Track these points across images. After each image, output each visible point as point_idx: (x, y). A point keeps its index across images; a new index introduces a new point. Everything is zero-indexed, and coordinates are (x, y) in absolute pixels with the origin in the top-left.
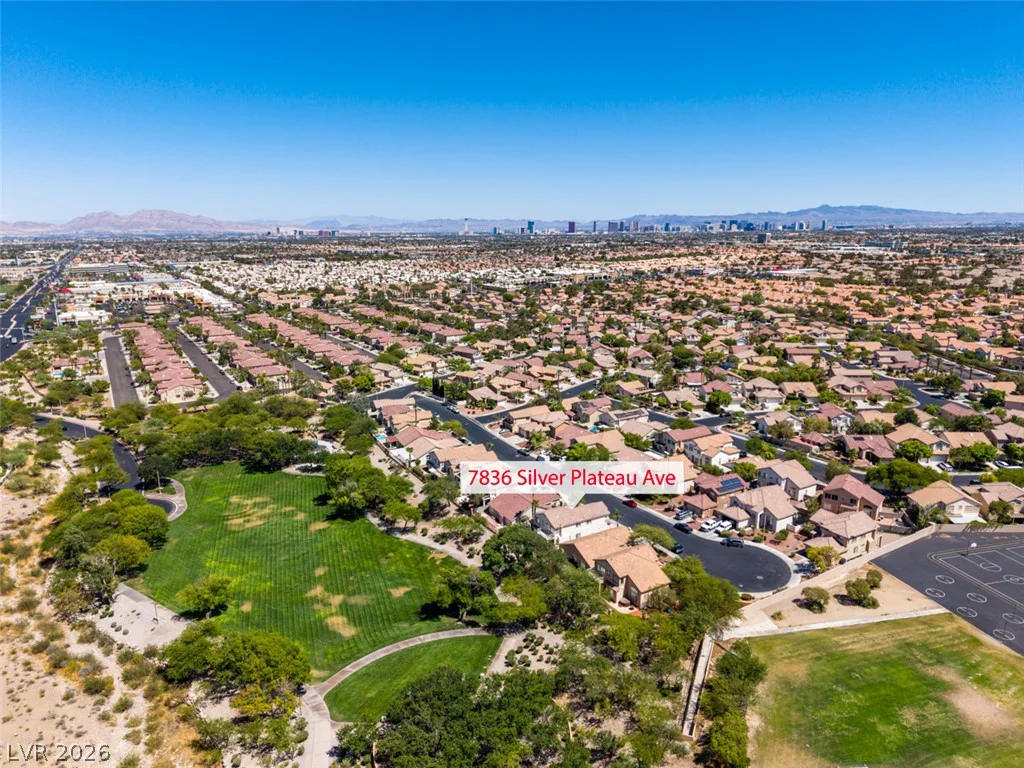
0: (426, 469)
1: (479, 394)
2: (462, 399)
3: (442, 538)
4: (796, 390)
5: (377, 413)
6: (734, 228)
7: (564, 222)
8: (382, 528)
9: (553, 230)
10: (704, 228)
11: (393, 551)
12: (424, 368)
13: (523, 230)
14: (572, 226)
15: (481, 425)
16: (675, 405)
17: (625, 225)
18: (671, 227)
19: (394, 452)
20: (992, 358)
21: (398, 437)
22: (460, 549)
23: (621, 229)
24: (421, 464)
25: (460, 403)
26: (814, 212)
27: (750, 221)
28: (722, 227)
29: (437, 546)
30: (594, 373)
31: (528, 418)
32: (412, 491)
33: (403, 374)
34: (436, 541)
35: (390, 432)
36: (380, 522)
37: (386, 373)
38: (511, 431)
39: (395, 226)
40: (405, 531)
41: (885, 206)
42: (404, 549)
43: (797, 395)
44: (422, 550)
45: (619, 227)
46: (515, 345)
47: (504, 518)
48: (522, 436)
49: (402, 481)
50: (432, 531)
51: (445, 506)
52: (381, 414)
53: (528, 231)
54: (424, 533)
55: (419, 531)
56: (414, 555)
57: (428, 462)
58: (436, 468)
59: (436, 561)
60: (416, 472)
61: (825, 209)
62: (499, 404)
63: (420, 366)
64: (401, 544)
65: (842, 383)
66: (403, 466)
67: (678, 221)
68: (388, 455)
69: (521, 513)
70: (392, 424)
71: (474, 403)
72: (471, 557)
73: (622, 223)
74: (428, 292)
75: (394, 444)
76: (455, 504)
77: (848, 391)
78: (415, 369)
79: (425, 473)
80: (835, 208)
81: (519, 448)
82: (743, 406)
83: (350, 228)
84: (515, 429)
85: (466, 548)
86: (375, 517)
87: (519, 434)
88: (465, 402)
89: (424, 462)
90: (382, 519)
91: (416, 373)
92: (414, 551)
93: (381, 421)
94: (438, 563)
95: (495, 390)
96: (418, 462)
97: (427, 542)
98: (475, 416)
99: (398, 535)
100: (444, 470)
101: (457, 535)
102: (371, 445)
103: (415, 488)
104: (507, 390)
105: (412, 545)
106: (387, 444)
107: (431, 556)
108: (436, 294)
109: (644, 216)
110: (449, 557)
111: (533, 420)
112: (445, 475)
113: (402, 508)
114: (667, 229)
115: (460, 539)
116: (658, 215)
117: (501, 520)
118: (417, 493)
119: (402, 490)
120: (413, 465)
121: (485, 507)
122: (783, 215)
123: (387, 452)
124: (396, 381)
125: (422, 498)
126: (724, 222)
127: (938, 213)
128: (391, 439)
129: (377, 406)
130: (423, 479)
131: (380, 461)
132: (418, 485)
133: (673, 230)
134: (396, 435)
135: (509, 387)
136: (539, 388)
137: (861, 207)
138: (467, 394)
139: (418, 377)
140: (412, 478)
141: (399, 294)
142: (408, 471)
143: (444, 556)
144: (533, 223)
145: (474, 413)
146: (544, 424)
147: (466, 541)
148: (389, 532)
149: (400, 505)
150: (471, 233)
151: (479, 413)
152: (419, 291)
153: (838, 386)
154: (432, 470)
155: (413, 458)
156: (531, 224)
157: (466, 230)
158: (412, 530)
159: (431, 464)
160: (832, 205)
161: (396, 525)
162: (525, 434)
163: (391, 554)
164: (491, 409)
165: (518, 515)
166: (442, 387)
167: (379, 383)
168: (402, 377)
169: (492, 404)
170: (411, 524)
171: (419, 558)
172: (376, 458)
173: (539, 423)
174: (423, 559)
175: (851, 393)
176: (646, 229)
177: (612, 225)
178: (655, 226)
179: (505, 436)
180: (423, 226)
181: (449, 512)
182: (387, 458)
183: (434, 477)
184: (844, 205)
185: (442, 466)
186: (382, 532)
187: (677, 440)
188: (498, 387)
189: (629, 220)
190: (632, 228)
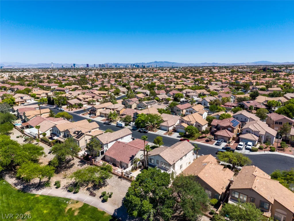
0: (51, 138)
1: (73, 102)
2: (64, 105)
3: (74, 188)
4: (201, 92)
5: (16, 113)
6: (134, 67)
7: (85, 65)
8: (19, 187)
9: (82, 66)
10: (126, 66)
11: (30, 209)
12: (42, 96)
13: (72, 66)
14: (88, 65)
15: (78, 115)
16: (162, 100)
17: (104, 65)
18: (117, 66)
19: (27, 131)
20: (241, 83)
21: (29, 123)
22: (92, 195)
23: (103, 66)
24: (47, 136)
25: (63, 107)
26: (153, 63)
27: (138, 65)
28: (131, 66)
29: (71, 196)
30: (120, 94)
31: (103, 108)
32: (43, 153)
33: (31, 98)
34: (69, 191)
35: (24, 121)
36: (16, 181)
37: (22, 98)
38: (95, 115)
39: (26, 66)
40: (40, 186)
41: (170, 62)
42: (40, 206)
43: (202, 94)
44: (58, 202)
45: (102, 66)
46: (82, 87)
47: (121, 162)
48: (102, 117)
49: (34, 147)
50: (64, 183)
51: (70, 160)
52: (18, 114)
53: (74, 67)
54: (57, 185)
55: (52, 184)
56: (51, 209)
57: (52, 134)
58: (58, 136)
59: (74, 211)
60: (43, 141)
61: (156, 62)
62: (84, 106)
63: (40, 95)
64: (37, 201)
65: (215, 89)
66: (35, 138)
67: (119, 65)
68: (23, 133)
69: (133, 156)
70: (25, 117)
71: (71, 106)
72: (104, 201)
73: (103, 65)
74: (41, 77)
75: (27, 127)
76: (78, 157)
77: (218, 91)
78: (37, 96)
79: (50, 140)
80: (158, 62)
81: (103, 122)
82: (186, 99)
83: (7, 66)
84: (98, 113)
85: (99, 193)
86: (12, 177)
87: (100, 116)
88: (66, 106)
89: (48, 134)
90: (18, 178)
91: (38, 98)
92: (50, 205)
93: (18, 117)
94: (76, 214)
95: (80, 100)
96: (44, 135)
97: (61, 193)
98: (73, 111)
99: (34, 192)
100: (64, 136)
101: (87, 182)
102: (11, 129)
103: (45, 151)
104: (86, 100)
105: (48, 199)
106: (23, 128)
107: (68, 208)
108: (44, 78)
109: (109, 63)
110: (86, 205)
111: (107, 109)
112: (66, 139)
113: (35, 168)
114: (116, 66)
115: (90, 185)
116: (113, 63)
117: (118, 164)
118: (47, 154)
119: (35, 153)
120: (41, 136)
121: (101, 157)
122: (146, 63)
123: (22, 132)
124: (28, 101)
125: (52, 157)
126: (131, 65)
127: (182, 63)
128: (25, 125)
129: (16, 109)
130: (50, 145)
131: (18, 137)
132: (47, 149)
133: (118, 67)
134: (28, 122)
135: (87, 98)
136: (100, 99)
137: (164, 62)
138: (67, 102)
139: (39, 100)
140: (41, 144)
141: (28, 78)
142: (38, 140)
143: (80, 205)
144: (75, 64)
145: (72, 110)
146: (113, 109)
147: (96, 187)
148: (24, 190)
149: (33, 165)
150: (54, 67)
151: (74, 110)
152: (37, 77)
153: (214, 90)
154: (56, 138)
155: (40, 132)
156: (74, 65)
157: (52, 66)
158: (46, 184)
159: (53, 134)
160: (158, 61)
161: (32, 182)
162: (104, 115)
163: (28, 213)
164: (81, 108)
165: (132, 158)
166: (53, 100)
167: (18, 102)
168: (31, 100)
169: (80, 105)
170: (45, 179)
171: (57, 212)
172: (15, 136)
173: (110, 109)
174: (61, 212)
175: (219, 92)
176: (110, 66)
177: (100, 65)
178: (113, 66)
179: (93, 118)
180: (37, 66)
181: (74, 164)
182: (22, 135)
183: (58, 142)
184: (160, 61)
185: (62, 134)
186: (19, 191)
187: (182, 109)
188: (82, 99)
189: (105, 64)
190: (106, 66)
